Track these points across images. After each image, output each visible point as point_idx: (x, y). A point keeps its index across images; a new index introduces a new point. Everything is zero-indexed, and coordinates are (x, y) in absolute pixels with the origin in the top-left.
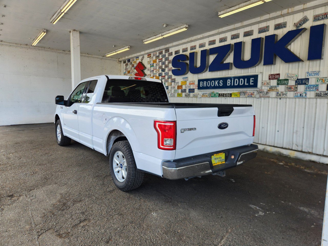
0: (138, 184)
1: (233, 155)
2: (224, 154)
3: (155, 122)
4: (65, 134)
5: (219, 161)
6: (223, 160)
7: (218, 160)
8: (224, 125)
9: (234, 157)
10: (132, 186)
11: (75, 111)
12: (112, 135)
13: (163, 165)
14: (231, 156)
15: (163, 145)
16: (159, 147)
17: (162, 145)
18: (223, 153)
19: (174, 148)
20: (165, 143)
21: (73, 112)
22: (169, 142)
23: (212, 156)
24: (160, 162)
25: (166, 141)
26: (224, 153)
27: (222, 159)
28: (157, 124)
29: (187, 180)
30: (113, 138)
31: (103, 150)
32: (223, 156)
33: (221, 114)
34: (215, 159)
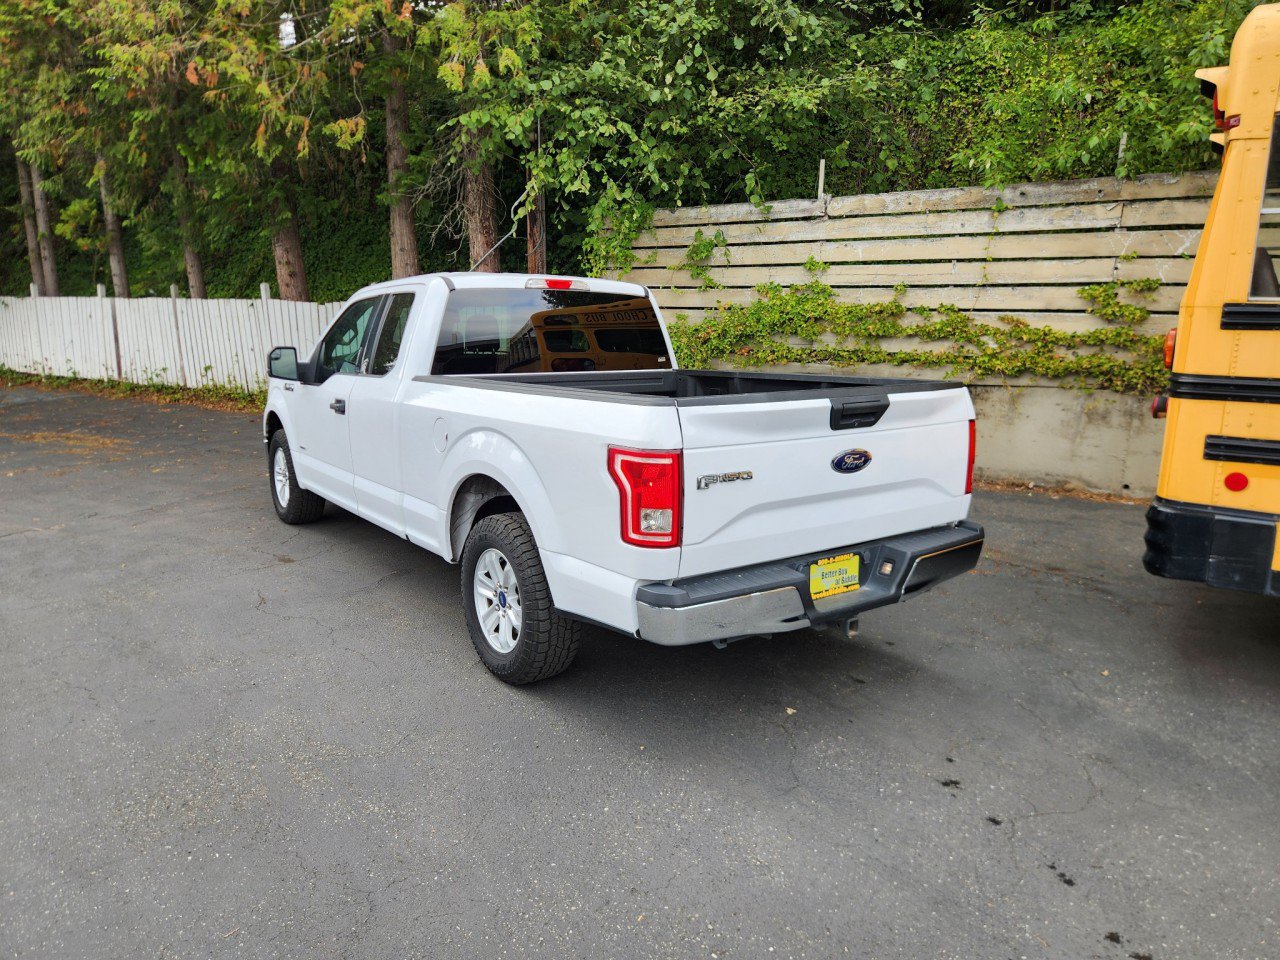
0: (562, 660)
1: (888, 560)
2: (857, 558)
3: (612, 453)
4: (304, 482)
5: (837, 583)
6: (853, 577)
7: (835, 578)
8: (855, 459)
9: (893, 568)
10: (542, 664)
11: (338, 401)
12: (468, 491)
13: (640, 596)
14: (882, 565)
15: (637, 530)
16: (625, 538)
17: (634, 532)
18: (852, 555)
19: (676, 539)
20: (644, 525)
21: (332, 407)
22: (658, 520)
23: (813, 567)
24: (628, 588)
25: (647, 516)
26: (855, 554)
27: (849, 574)
28: (619, 459)
29: (720, 646)
30: (473, 502)
31: (439, 542)
32: (851, 564)
33: (841, 419)
34: (824, 576)
